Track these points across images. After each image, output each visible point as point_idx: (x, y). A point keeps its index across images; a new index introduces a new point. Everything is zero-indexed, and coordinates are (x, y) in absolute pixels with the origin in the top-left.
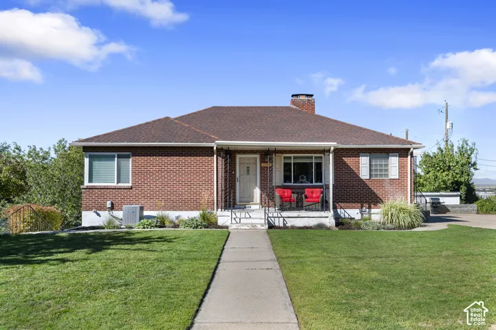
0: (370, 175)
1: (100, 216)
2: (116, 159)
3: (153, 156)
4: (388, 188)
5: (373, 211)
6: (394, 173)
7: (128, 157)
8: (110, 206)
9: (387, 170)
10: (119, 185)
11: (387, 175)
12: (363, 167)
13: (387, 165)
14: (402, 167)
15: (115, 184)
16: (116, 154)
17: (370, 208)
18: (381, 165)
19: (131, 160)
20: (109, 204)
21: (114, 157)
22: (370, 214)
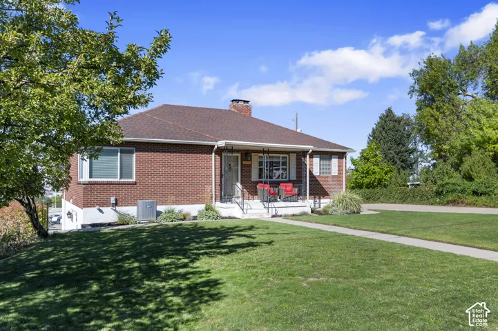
0: (320, 173)
1: (103, 213)
2: (119, 154)
3: (157, 152)
4: (331, 182)
5: (322, 201)
6: (335, 171)
7: (131, 152)
8: (114, 202)
9: (330, 169)
10: (122, 180)
11: (330, 173)
12: (315, 166)
13: (330, 165)
14: (340, 166)
15: (118, 180)
16: (119, 149)
17: (320, 199)
18: (326, 165)
19: (134, 155)
20: (113, 200)
21: (117, 151)
22: (320, 203)
